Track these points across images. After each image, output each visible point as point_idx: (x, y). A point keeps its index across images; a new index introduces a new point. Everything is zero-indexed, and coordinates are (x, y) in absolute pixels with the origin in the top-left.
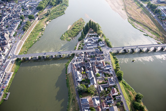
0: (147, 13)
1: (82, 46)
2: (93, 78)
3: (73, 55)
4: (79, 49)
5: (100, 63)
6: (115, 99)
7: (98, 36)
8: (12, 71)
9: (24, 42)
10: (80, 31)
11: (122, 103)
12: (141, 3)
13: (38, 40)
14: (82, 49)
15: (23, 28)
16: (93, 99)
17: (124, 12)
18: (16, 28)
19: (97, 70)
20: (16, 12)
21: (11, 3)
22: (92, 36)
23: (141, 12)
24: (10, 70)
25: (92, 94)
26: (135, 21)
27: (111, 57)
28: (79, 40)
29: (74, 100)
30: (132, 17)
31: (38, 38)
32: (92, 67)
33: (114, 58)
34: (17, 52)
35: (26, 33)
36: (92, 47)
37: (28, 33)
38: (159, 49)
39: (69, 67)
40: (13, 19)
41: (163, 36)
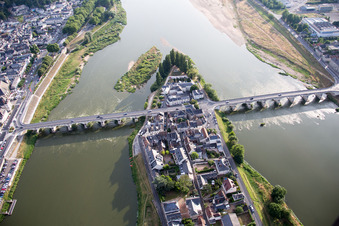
0: (283, 31)
1: (158, 101)
2: (185, 162)
3: (143, 119)
4: (153, 107)
5: (197, 132)
6: (231, 201)
7: (189, 81)
8: (20, 157)
9: (40, 98)
10: (153, 73)
11: (245, 207)
12: (270, 12)
13: (70, 92)
14: (159, 106)
15: (38, 71)
16: (189, 202)
17: (238, 32)
18: (22, 72)
19: (193, 146)
20: (20, 39)
21: (8, 21)
22: (178, 80)
23: (271, 30)
24: (15, 154)
25: (185, 193)
26: (260, 47)
27: (219, 119)
28: (153, 90)
29: (149, 206)
30: (255, 40)
31: (69, 88)
32: (182, 141)
33: (225, 121)
34: (27, 118)
35: (43, 79)
36: (179, 102)
37: (48, 80)
38: (311, 99)
39: (136, 143)
40: (15, 53)
41: (317, 74)
